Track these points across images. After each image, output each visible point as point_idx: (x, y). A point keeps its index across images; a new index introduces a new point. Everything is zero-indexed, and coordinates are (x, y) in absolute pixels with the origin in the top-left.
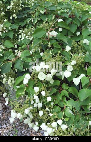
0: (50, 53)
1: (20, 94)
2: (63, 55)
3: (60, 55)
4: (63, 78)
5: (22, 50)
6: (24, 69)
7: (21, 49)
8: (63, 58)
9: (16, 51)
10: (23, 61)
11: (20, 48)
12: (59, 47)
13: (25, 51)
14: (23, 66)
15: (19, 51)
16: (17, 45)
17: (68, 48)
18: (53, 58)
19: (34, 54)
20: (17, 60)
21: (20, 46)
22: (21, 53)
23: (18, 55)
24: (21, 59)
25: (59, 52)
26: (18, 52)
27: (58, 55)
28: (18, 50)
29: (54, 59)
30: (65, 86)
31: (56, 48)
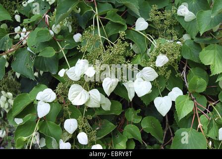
0: (97, 34)
1: (25, 138)
2: (129, 41)
3: (123, 42)
4: (131, 97)
5: (30, 27)
6: (35, 71)
7: (29, 25)
8: (128, 48)
9: (17, 29)
10: (32, 55)
11: (26, 21)
12: (120, 20)
13: (37, 29)
14: (32, 67)
15: (24, 30)
16: (20, 14)
17: (141, 25)
18: (106, 49)
19: (60, 37)
20: (17, 52)
21: (26, 18)
22: (28, 33)
23: (22, 38)
24: (28, 49)
25: (122, 33)
26: (21, 30)
27: (119, 40)
28: (22, 28)
29: (108, 50)
30: (132, 115)
31: (112, 23)
